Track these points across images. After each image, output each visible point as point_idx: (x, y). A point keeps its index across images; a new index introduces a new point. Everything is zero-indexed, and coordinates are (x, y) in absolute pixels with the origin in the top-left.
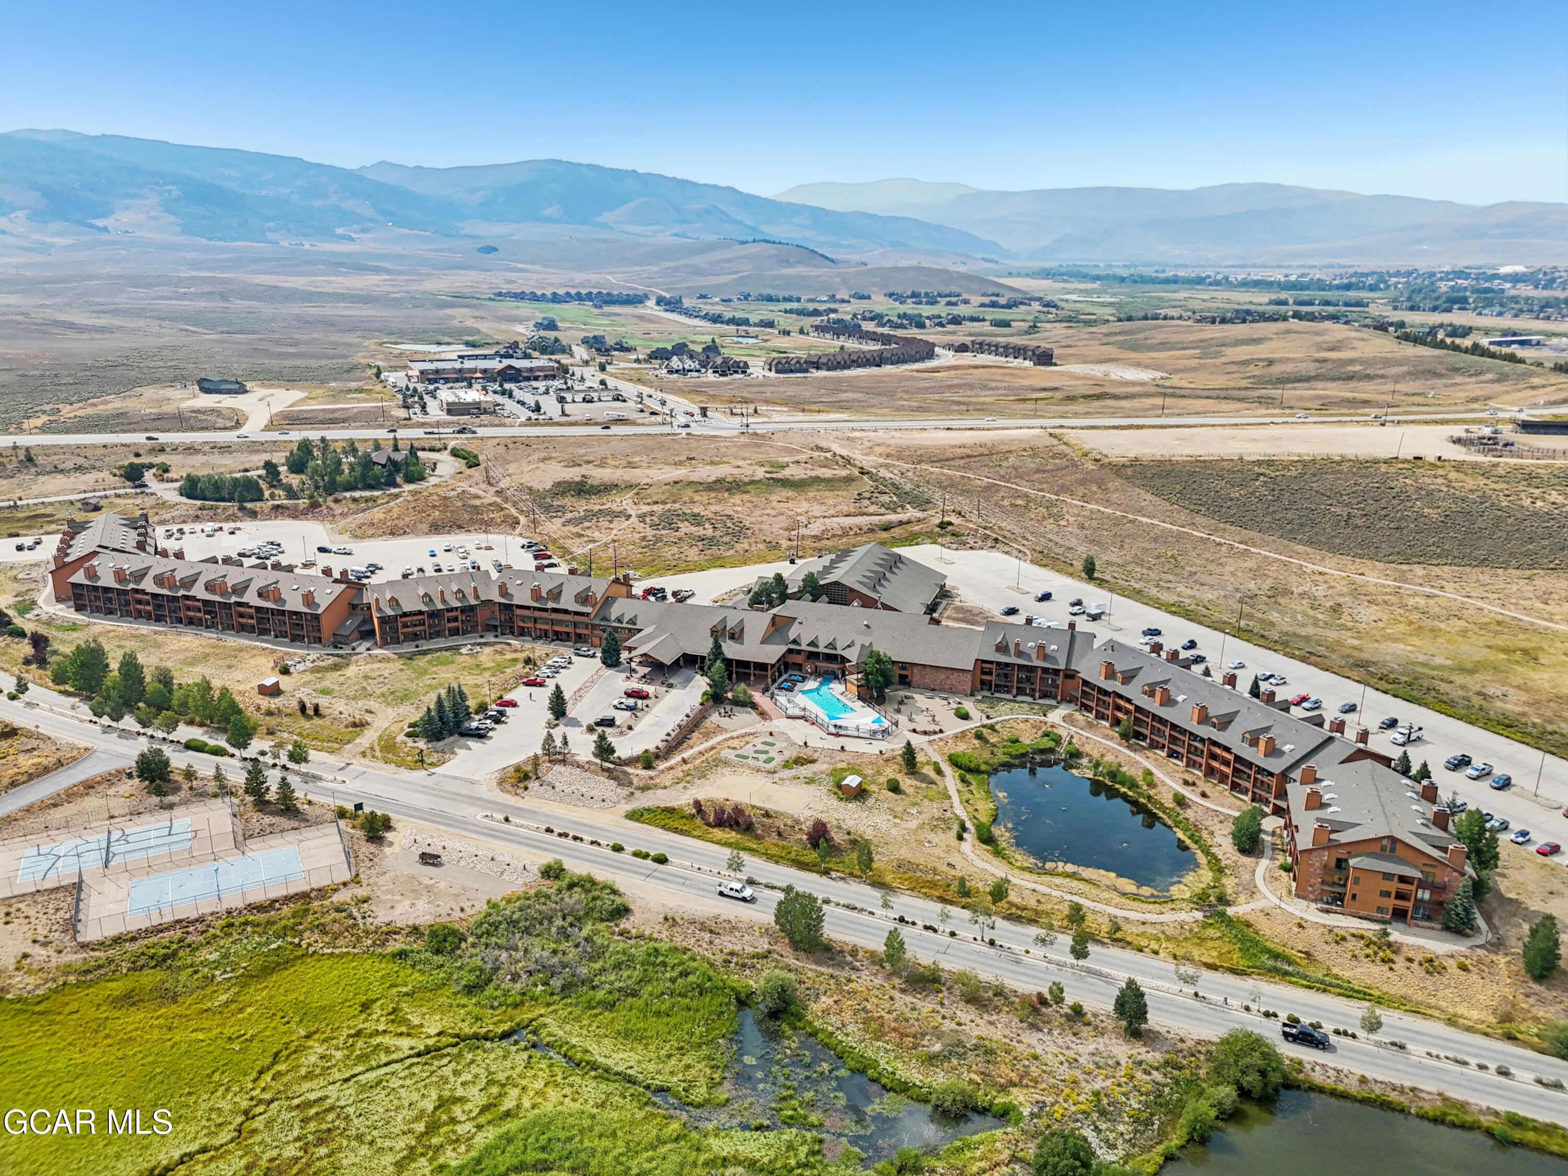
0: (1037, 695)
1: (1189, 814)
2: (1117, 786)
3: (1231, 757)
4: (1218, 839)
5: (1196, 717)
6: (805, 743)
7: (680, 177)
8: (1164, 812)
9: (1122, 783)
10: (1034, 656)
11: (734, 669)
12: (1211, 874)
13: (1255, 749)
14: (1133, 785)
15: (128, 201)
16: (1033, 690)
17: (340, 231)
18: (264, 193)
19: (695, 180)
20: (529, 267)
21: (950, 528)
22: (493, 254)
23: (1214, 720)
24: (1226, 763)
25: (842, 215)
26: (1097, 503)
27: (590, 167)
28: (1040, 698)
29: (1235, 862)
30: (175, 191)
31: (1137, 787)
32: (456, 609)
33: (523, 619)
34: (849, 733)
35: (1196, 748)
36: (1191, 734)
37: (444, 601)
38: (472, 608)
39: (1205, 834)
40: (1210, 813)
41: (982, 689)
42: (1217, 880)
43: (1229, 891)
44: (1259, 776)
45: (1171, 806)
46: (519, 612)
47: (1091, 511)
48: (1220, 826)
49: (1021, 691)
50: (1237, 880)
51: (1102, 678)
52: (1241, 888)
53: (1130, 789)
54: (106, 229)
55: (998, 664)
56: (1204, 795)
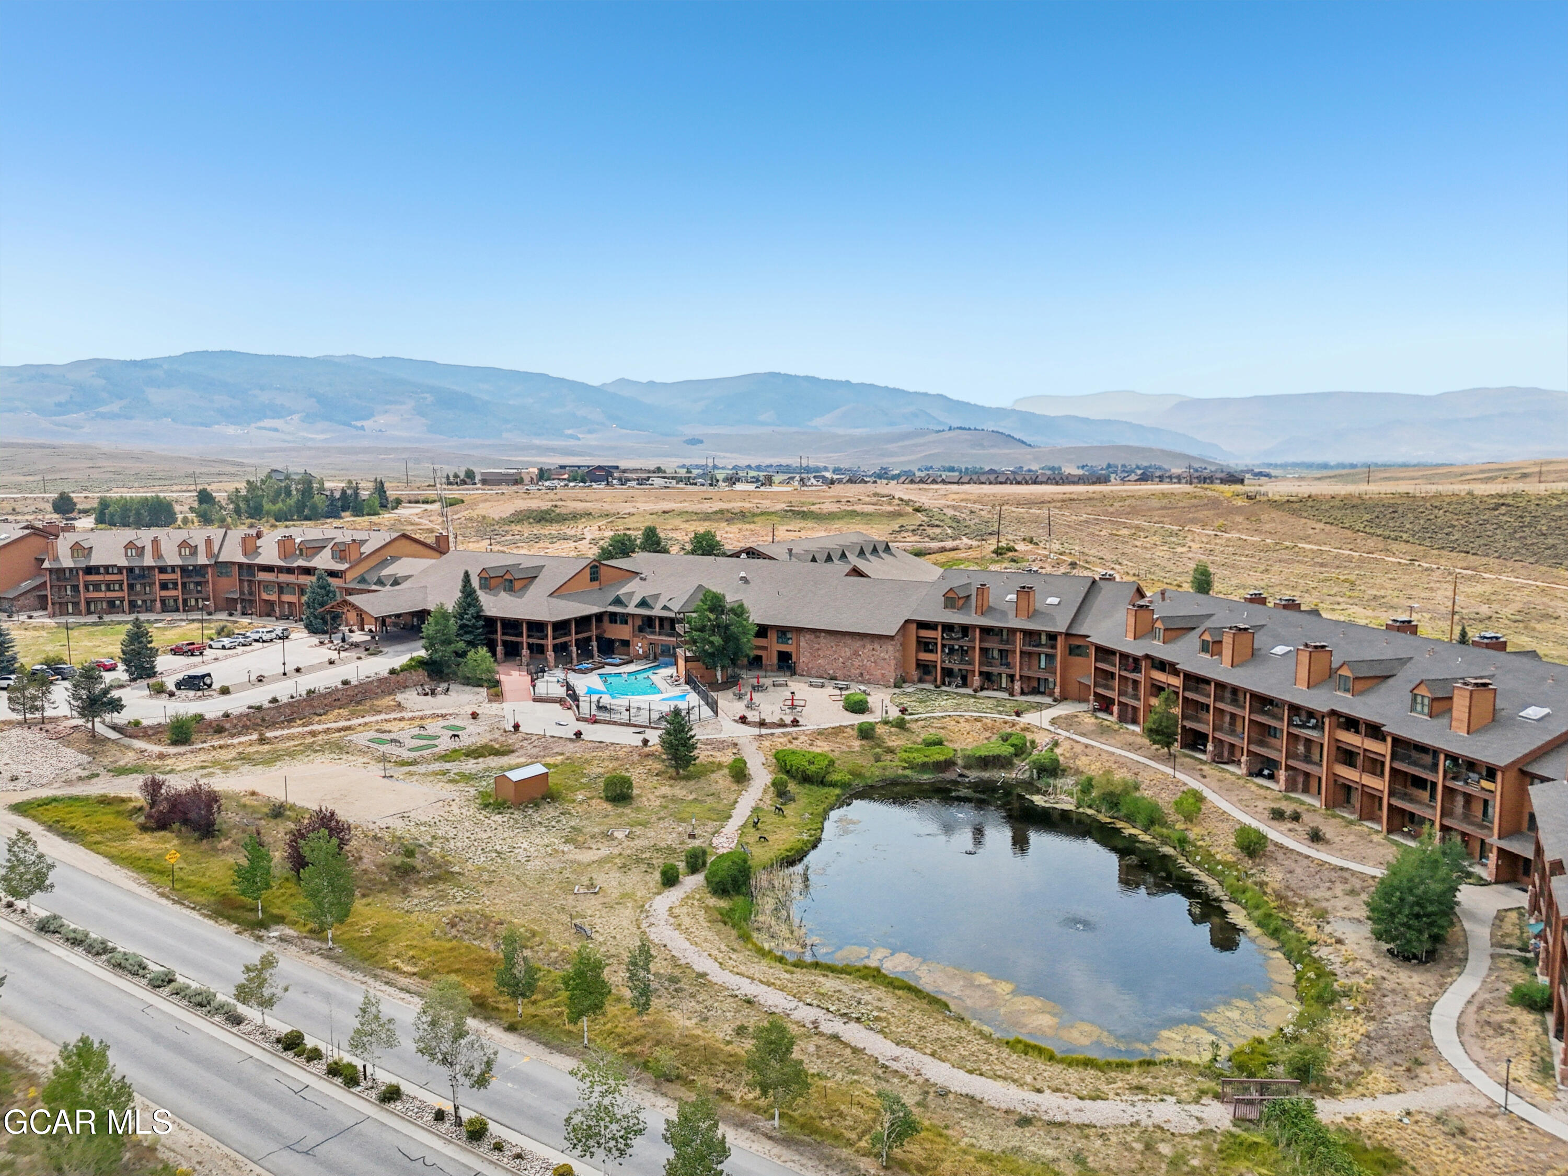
0: (1017, 686)
1: (1274, 876)
2: (1120, 825)
3: (1383, 749)
4: (1337, 927)
5: (1303, 674)
6: (516, 727)
7: (891, 386)
8: (1211, 872)
9: (1130, 819)
10: (1011, 614)
11: (499, 637)
12: (1297, 1008)
13: (1444, 721)
14: (1153, 819)
15: (388, 407)
16: (1011, 678)
17: (570, 432)
18: (511, 402)
19: (905, 389)
20: (728, 455)
21: (1010, 554)
22: (700, 446)
23: (1345, 672)
24: (1374, 765)
25: (1054, 418)
26: (1239, 531)
27: (807, 378)
28: (1023, 693)
29: (1377, 983)
30: (430, 398)
31: (1164, 824)
32: (173, 568)
33: (267, 586)
34: (615, 717)
35: (1308, 742)
36: (1295, 709)
37: (157, 554)
38: (200, 570)
39: (1301, 917)
40: (1326, 874)
41: (921, 681)
42: (1307, 1021)
43: (1342, 1052)
44: (1458, 785)
45: (1230, 858)
46: (262, 576)
47: (1228, 540)
48: (1348, 900)
49: (989, 680)
50: (1371, 1027)
51: (1130, 638)
52: (1379, 1049)
53: (1146, 830)
54: (362, 428)
55: (948, 628)
56: (1316, 837)
